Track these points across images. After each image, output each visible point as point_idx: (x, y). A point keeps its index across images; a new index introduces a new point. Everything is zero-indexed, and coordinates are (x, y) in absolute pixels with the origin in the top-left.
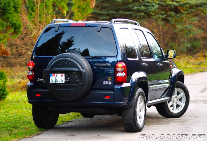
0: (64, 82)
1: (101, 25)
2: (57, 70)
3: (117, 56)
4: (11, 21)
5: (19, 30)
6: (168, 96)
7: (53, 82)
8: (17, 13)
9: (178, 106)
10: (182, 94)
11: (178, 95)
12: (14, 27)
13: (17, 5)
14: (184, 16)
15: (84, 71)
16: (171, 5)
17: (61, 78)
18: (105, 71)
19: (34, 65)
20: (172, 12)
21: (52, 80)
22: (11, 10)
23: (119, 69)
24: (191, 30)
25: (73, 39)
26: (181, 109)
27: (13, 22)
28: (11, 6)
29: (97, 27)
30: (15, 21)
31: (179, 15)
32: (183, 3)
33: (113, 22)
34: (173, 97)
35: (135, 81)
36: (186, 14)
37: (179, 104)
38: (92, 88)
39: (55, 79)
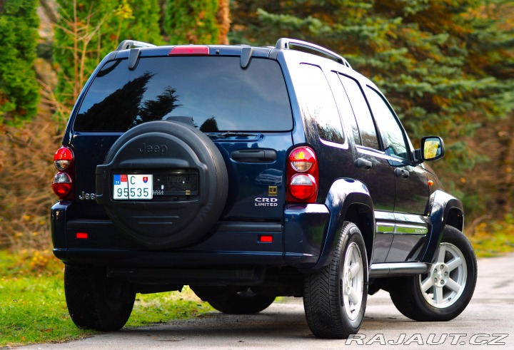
0: (150, 197)
1: (251, 52)
2: (134, 164)
3: (292, 131)
4: (8, 80)
5: (29, 106)
6: (422, 261)
7: (123, 197)
8: (25, 62)
9: (446, 291)
10: (458, 260)
11: (446, 261)
12: (15, 97)
13: (25, 40)
14: (449, 119)
15: (205, 167)
16: (415, 90)
17: (143, 185)
18: (259, 178)
19: (72, 156)
20: (418, 109)
21: (120, 191)
22: (9, 54)
23: (298, 166)
24: (464, 155)
25: (174, 95)
26: (454, 298)
27: (13, 85)
28: (10, 42)
29: (239, 56)
30: (18, 80)
31: (435, 116)
32: (447, 87)
33: (283, 45)
34: (434, 266)
35: (340, 204)
36: (455, 113)
37: (450, 286)
38: (226, 217)
39: (127, 190)
